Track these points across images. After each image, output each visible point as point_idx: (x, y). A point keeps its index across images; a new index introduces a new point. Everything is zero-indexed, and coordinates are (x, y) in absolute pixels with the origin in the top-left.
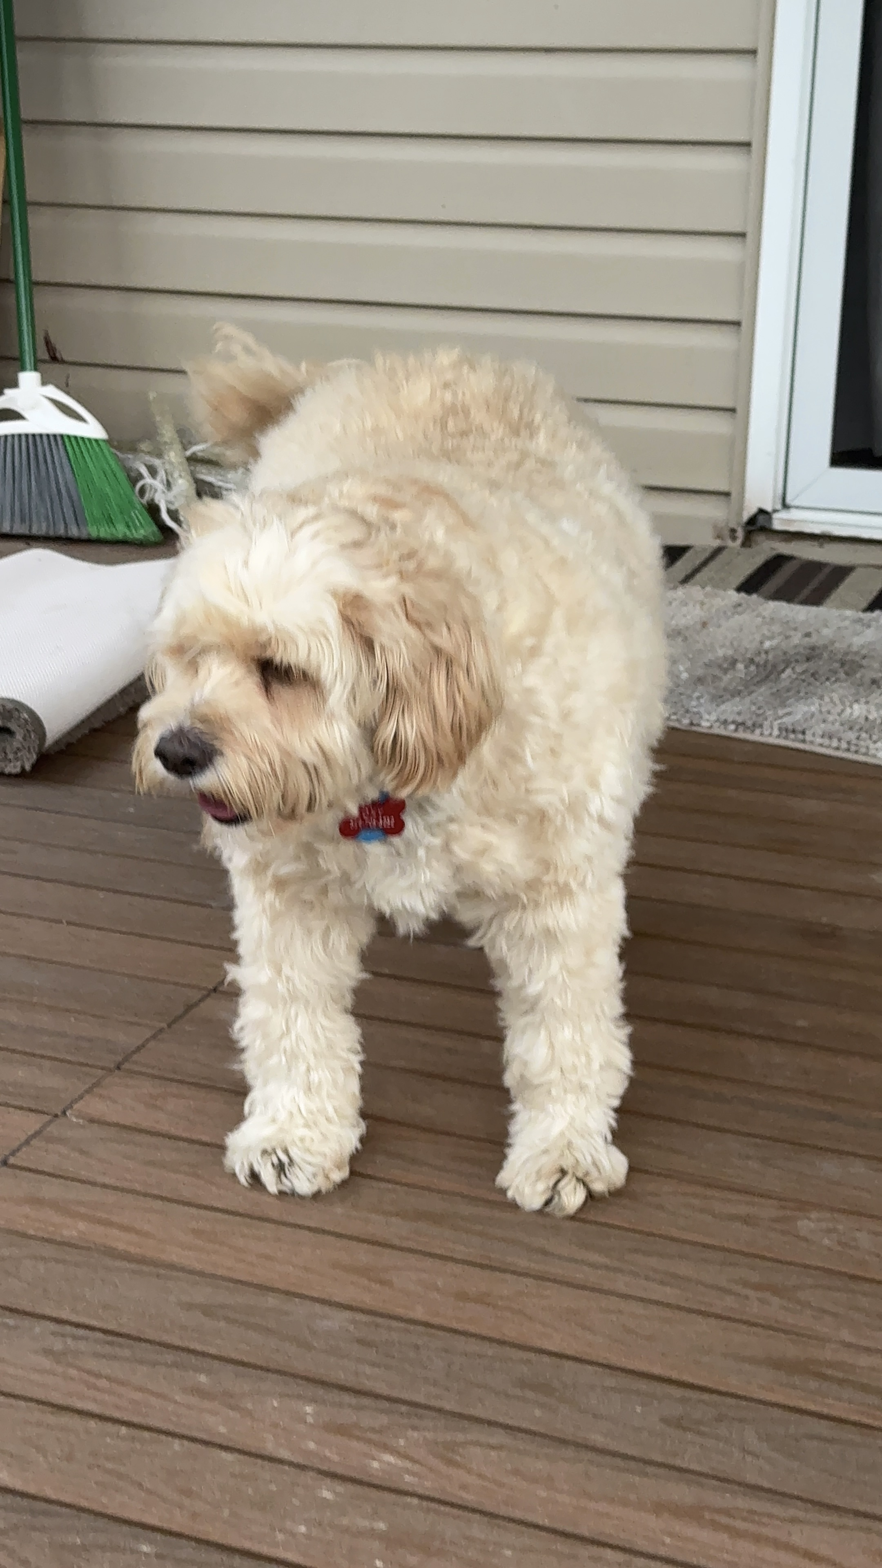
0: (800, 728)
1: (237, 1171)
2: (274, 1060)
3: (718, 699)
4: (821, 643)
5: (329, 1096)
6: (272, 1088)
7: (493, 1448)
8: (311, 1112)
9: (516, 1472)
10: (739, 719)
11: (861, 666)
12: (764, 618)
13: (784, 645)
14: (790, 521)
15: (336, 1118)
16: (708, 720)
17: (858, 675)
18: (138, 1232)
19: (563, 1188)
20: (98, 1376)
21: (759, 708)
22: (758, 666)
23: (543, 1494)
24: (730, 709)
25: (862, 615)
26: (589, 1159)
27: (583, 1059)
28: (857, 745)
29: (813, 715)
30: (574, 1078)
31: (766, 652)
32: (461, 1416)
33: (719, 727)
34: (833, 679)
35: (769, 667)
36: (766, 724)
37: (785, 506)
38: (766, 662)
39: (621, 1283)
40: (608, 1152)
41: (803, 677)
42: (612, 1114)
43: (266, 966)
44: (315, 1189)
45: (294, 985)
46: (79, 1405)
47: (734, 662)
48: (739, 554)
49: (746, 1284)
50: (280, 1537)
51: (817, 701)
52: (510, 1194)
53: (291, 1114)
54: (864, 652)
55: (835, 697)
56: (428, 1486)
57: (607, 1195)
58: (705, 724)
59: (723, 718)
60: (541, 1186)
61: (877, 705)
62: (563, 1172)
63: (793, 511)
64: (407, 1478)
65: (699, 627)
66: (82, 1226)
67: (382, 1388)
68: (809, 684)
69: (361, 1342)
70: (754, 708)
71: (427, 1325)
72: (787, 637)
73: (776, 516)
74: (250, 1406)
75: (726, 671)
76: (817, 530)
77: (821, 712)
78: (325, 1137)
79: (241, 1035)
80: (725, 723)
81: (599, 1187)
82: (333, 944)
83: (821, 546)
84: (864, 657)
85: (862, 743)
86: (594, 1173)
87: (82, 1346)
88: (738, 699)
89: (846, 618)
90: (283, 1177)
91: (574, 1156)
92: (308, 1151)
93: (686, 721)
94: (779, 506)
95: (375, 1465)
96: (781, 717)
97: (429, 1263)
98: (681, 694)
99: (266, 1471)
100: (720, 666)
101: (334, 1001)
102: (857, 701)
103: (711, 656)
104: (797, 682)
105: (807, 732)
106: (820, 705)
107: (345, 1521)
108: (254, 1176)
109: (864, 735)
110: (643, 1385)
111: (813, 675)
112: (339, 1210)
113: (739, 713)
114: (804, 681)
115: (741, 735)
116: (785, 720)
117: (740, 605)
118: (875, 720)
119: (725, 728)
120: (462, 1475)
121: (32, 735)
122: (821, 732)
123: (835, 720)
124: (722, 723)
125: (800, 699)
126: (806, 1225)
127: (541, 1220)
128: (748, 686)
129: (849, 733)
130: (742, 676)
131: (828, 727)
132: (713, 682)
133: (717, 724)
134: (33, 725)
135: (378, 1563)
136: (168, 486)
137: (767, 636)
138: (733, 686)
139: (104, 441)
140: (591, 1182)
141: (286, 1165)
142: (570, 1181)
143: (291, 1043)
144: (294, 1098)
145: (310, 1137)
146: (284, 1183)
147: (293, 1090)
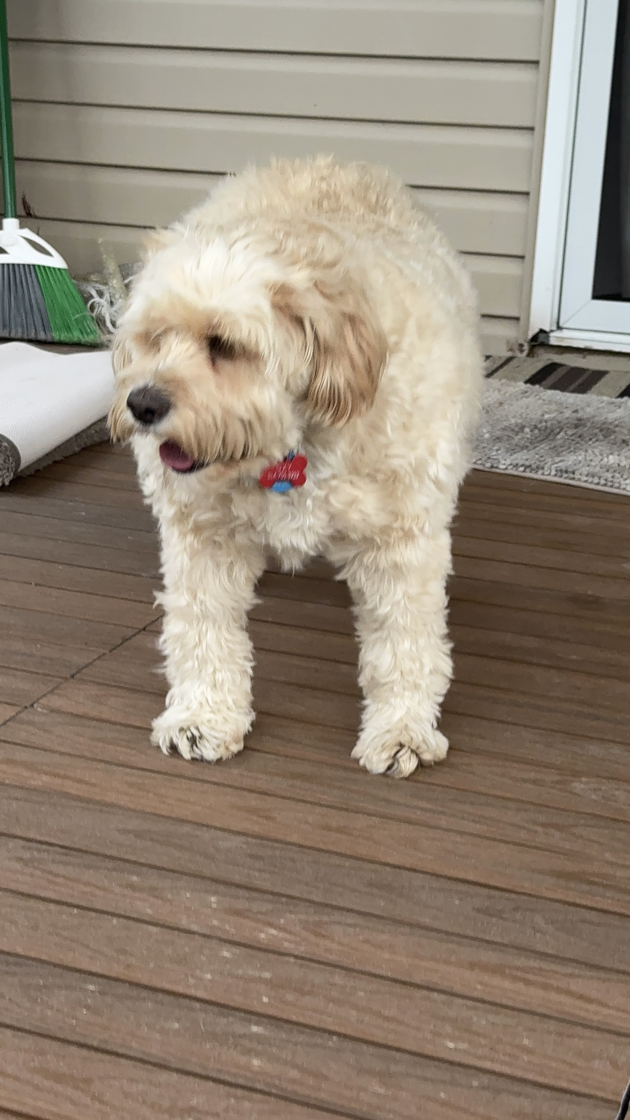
0: (570, 470)
1: (161, 744)
2: (189, 664)
3: (512, 450)
4: (585, 416)
5: (229, 691)
6: (187, 685)
7: (350, 925)
8: (216, 703)
9: (366, 941)
10: (527, 463)
11: (614, 432)
12: (544, 400)
13: (560, 417)
14: (562, 339)
15: (234, 708)
16: (504, 464)
17: (613, 437)
18: (87, 783)
19: (401, 756)
20: (57, 875)
21: (542, 457)
22: (540, 430)
23: (387, 956)
24: (521, 457)
25: (614, 400)
26: (420, 738)
27: (418, 665)
28: (612, 482)
29: (580, 462)
30: (411, 679)
31: (546, 422)
32: (326, 905)
33: (512, 469)
34: (594, 440)
35: (548, 431)
36: (546, 467)
37: (559, 328)
38: (546, 427)
39: (444, 821)
40: (434, 735)
41: (573, 438)
42: (438, 708)
43: (185, 593)
44: (218, 756)
45: (205, 605)
46: (43, 894)
47: (522, 428)
48: (525, 361)
49: (535, 823)
50: (192, 981)
51: (583, 453)
52: (362, 762)
53: (201, 704)
54: (617, 422)
55: (597, 451)
56: (301, 950)
57: (433, 763)
58: (502, 467)
59: (515, 462)
60: (385, 755)
61: (626, 457)
62: (402, 746)
63: (564, 330)
64: (286, 944)
65: (496, 405)
66: (45, 778)
67: (267, 886)
68: (577, 443)
69: (251, 856)
70: (537, 456)
71: (301, 846)
72: (561, 413)
73: (552, 334)
74: (170, 896)
75: (517, 433)
76: (582, 345)
77: (586, 460)
78: (225, 720)
79: (165, 646)
80: (516, 466)
81: (427, 757)
82: (236, 576)
83: (584, 357)
84: (617, 426)
85: (615, 480)
86: (424, 747)
87: (45, 855)
88: (525, 451)
89: (602, 402)
90: (195, 747)
91: (409, 735)
92: (213, 729)
93: (488, 465)
94: (554, 328)
95: (263, 936)
96: (557, 463)
97: (301, 806)
98: (484, 448)
99: (181, 940)
100: (513, 430)
101: (235, 621)
102: (612, 454)
103: (506, 424)
104: (568, 441)
105: (576, 472)
106: (585, 455)
107: (240, 972)
108: (174, 748)
109: (617, 475)
110: (461, 887)
111: (580, 436)
112: (235, 771)
113: (527, 460)
114: (573, 440)
115: (528, 474)
116: (560, 464)
117: (526, 392)
118: (625, 466)
119: (517, 470)
120: (328, 943)
121: (10, 458)
122: (586, 473)
123: (596, 465)
124: (514, 466)
125: (569, 453)
126: (578, 786)
127: (384, 780)
128: (533, 443)
129: (606, 474)
130: (529, 436)
131: (591, 470)
132: (508, 440)
133: (511, 467)
134: (11, 451)
135: (264, 999)
136: (111, 304)
137: (546, 413)
138: (522, 444)
139: (64, 270)
140: (421, 753)
141: (198, 739)
142: (407, 752)
143: (202, 652)
144: (203, 692)
145: (215, 720)
146: (195, 752)
147: (203, 687)
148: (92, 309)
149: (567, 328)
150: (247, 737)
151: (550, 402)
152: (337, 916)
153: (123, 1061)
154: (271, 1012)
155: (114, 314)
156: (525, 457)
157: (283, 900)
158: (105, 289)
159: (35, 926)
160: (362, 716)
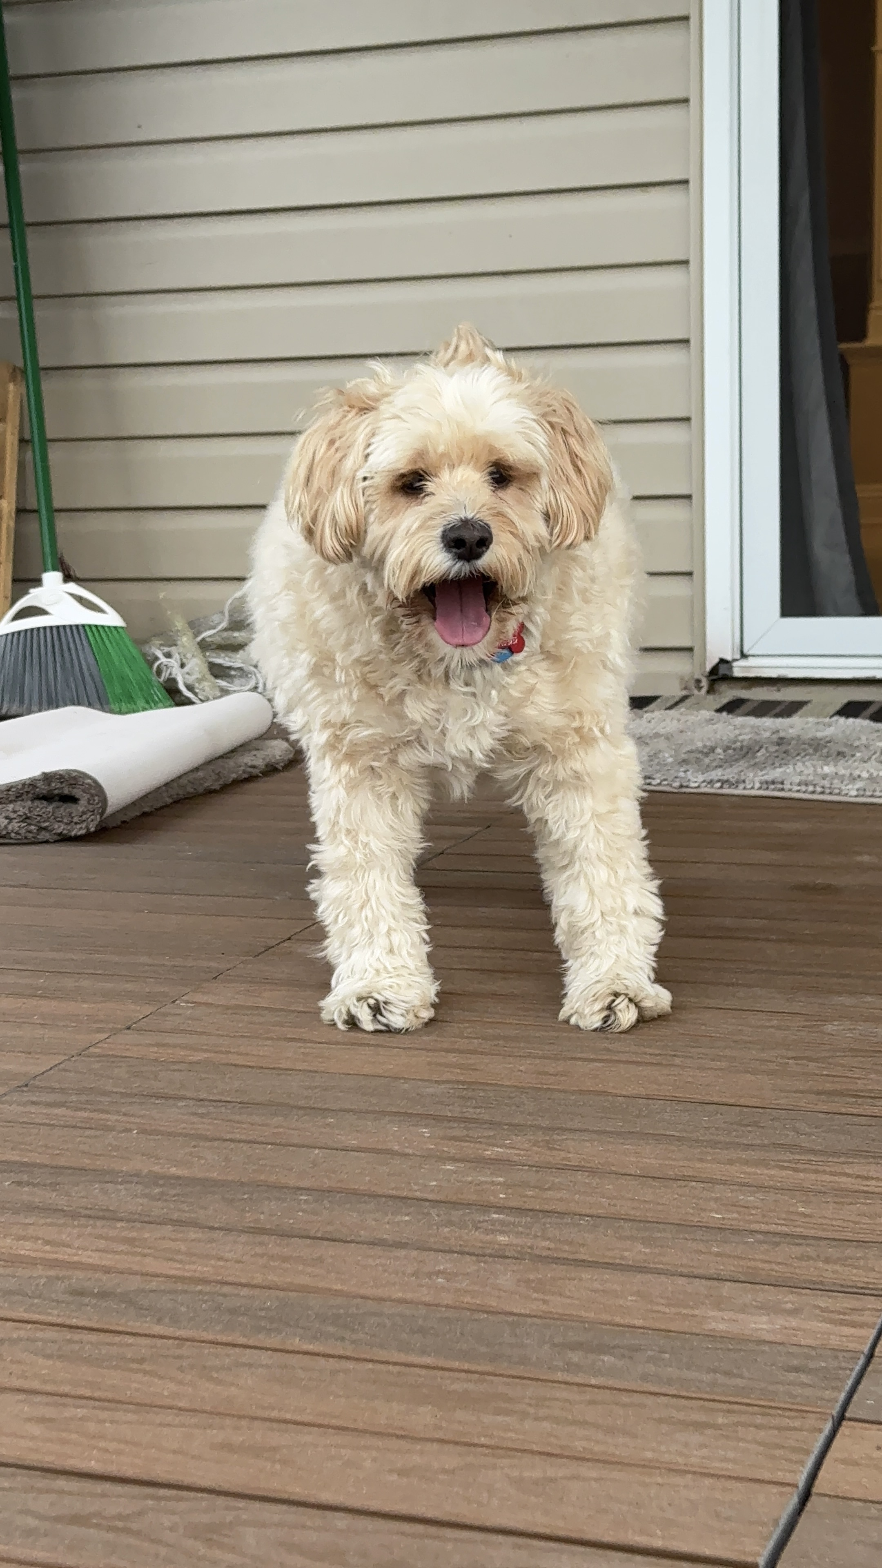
0: (778, 781)
3: (704, 769)
4: (788, 736)
7: (587, 1141)
9: (607, 1151)
10: (725, 778)
11: (827, 747)
12: (737, 725)
13: (757, 738)
14: (749, 668)
16: (696, 783)
17: (825, 751)
18: (256, 1056)
19: (618, 1006)
20: (242, 1123)
21: (741, 772)
22: (734, 749)
23: (634, 1160)
24: (716, 775)
25: (825, 720)
26: (638, 989)
27: (619, 902)
28: (830, 788)
29: (789, 774)
30: (613, 920)
31: (742, 742)
32: (556, 1128)
33: (706, 786)
34: (803, 754)
35: (745, 750)
36: (748, 780)
37: (744, 656)
38: (742, 748)
39: (677, 1061)
40: (653, 987)
41: (776, 754)
42: (652, 958)
44: (407, 1025)
45: (369, 849)
47: (713, 749)
48: (705, 699)
49: (785, 1057)
51: (791, 766)
52: (573, 1021)
54: (828, 739)
55: (807, 763)
56: (537, 1161)
57: (656, 1015)
58: (693, 785)
59: (709, 779)
60: (599, 1006)
62: (617, 994)
63: (750, 658)
64: (518, 1158)
65: (677, 733)
66: (206, 1054)
67: (485, 1118)
68: (783, 758)
69: (463, 1097)
70: (736, 772)
71: (516, 1087)
72: (759, 734)
73: (735, 664)
74: (374, 1130)
75: (707, 755)
76: (773, 674)
77: (795, 771)
78: (410, 985)
80: (711, 782)
81: (647, 1006)
82: (401, 810)
83: (778, 690)
84: (829, 742)
85: (834, 788)
86: (643, 998)
87: (223, 1110)
88: (720, 768)
89: (807, 723)
90: (379, 1016)
91: (624, 985)
92: (397, 993)
93: (676, 784)
94: (738, 656)
96: (761, 777)
97: (510, 1059)
98: (668, 770)
99: (397, 1160)
100: (701, 752)
102: (826, 765)
103: (692, 747)
104: (771, 758)
105: (786, 783)
106: (794, 768)
108: (352, 1022)
109: (836, 781)
111: (785, 752)
113: (723, 776)
114: (777, 757)
115: (727, 791)
116: (764, 777)
117: (712, 720)
118: (844, 775)
119: (712, 787)
120: (561, 1153)
122: (797, 781)
123: (809, 775)
124: (709, 783)
125: (775, 768)
126: (829, 1028)
128: (728, 762)
129: (823, 781)
130: (722, 757)
131: (804, 778)
132: (696, 762)
133: (705, 784)
134: (96, 790)
135: (501, 1196)
136: (182, 666)
137: (740, 735)
138: (714, 764)
139: (122, 628)
140: (641, 1002)
141: (381, 1005)
142: (623, 1001)
143: (373, 910)
144: (378, 959)
145: (398, 984)
146: (379, 1022)
147: (378, 952)
148: (159, 672)
149: (753, 656)
151: (743, 726)
152: (568, 1135)
153: (354, 1245)
154: (509, 1204)
155: (187, 676)
156: (720, 774)
157: (506, 1127)
158: (173, 649)
159: (227, 1159)
160: (565, 979)
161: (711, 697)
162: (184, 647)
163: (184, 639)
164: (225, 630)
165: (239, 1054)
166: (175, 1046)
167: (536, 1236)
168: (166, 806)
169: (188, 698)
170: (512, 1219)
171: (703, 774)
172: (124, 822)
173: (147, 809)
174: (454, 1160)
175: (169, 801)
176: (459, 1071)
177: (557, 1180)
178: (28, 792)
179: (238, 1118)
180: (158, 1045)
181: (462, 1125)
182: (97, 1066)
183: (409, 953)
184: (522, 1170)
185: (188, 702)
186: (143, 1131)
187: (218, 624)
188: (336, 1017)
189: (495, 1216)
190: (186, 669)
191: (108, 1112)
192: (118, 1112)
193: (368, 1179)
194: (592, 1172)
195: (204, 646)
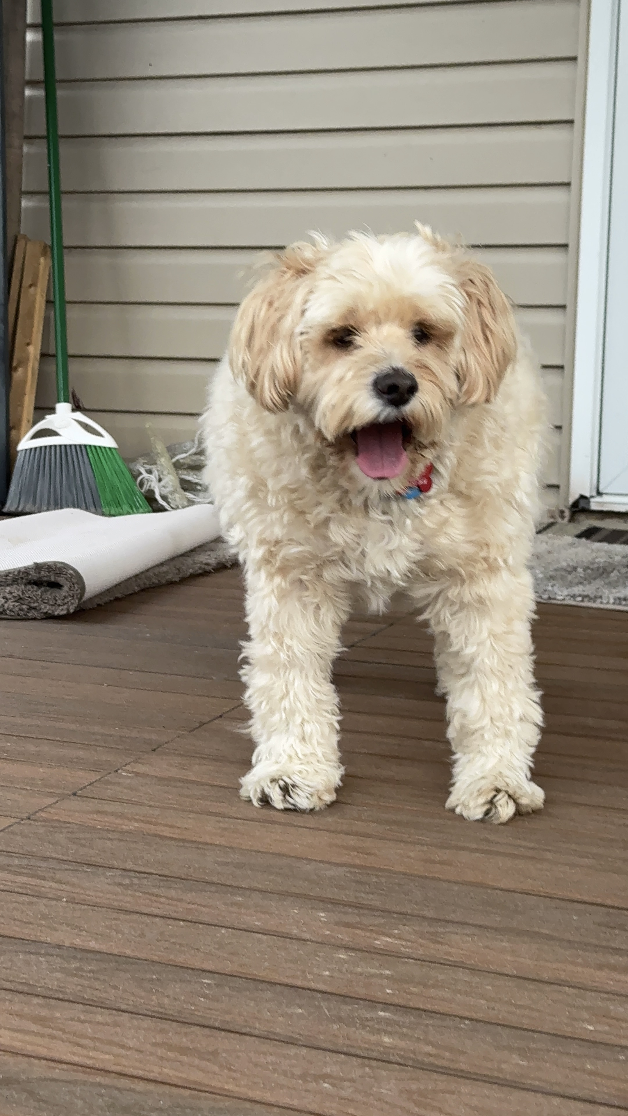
2: (276, 718)
3: (568, 585)
6: (274, 739)
7: (467, 935)
8: (305, 755)
9: (486, 947)
10: (585, 593)
12: (593, 549)
13: (610, 560)
14: (603, 504)
15: (324, 761)
16: (561, 596)
18: (180, 828)
19: (498, 801)
20: (158, 896)
21: (598, 589)
22: (592, 570)
23: (509, 958)
24: (578, 590)
26: (516, 785)
27: (507, 710)
30: (501, 725)
31: (599, 563)
32: (440, 920)
35: (601, 570)
36: (605, 596)
37: (599, 493)
38: (598, 569)
40: (529, 784)
41: (626, 576)
42: (530, 758)
43: (272, 640)
44: (311, 806)
45: (293, 652)
47: (575, 569)
48: (567, 525)
50: (310, 977)
52: (458, 811)
53: (290, 757)
56: (420, 953)
58: (559, 598)
59: (572, 593)
60: (482, 800)
62: (498, 790)
63: (604, 496)
64: (402, 949)
65: (546, 554)
66: (136, 824)
67: (376, 904)
69: (357, 882)
70: (594, 588)
71: (404, 874)
72: (612, 558)
73: (592, 500)
74: (276, 912)
75: (570, 573)
76: (623, 509)
78: (316, 771)
79: (251, 701)
80: (574, 597)
81: (524, 802)
82: (322, 619)
83: (625, 521)
86: (520, 793)
87: (144, 881)
88: (581, 585)
90: (288, 797)
91: (505, 781)
92: (306, 778)
93: (545, 596)
94: (594, 493)
95: (378, 943)
96: (615, 593)
97: (400, 845)
99: (294, 945)
100: (565, 570)
101: (321, 670)
103: (558, 566)
104: (622, 578)
107: (359, 970)
108: (265, 800)
110: (576, 906)
112: (329, 819)
113: (584, 591)
115: (586, 604)
116: (618, 594)
117: (573, 544)
119: (575, 600)
120: (445, 948)
121: (76, 585)
124: (572, 597)
127: (482, 825)
128: (587, 580)
130: (582, 575)
132: (561, 579)
133: (569, 597)
134: (77, 579)
135: (388, 991)
136: (160, 480)
137: (597, 557)
138: (577, 580)
139: (114, 449)
140: (519, 798)
141: (290, 787)
142: (503, 797)
143: (290, 703)
144: (292, 745)
145: (307, 771)
146: (288, 801)
147: (292, 740)
148: (141, 485)
149: (607, 494)
150: (338, 790)
151: (598, 551)
152: (451, 928)
153: (248, 1038)
154: (396, 1001)
155: (163, 489)
156: (581, 589)
157: (395, 916)
158: (153, 468)
159: (142, 935)
160: (453, 770)
161: (571, 525)
162: (162, 465)
163: (163, 460)
164: (195, 454)
165: (166, 825)
166: (112, 814)
167: (418, 1039)
168: (135, 593)
169: (162, 506)
170: (395, 1018)
171: (567, 588)
172: (99, 605)
173: (119, 595)
174: (347, 948)
175: (137, 589)
176: (356, 853)
177: (441, 977)
178: (22, 578)
179: (155, 891)
180: (98, 812)
181: (356, 911)
182: (41, 830)
183: (318, 743)
184: (407, 963)
185: (162, 509)
186: (72, 901)
187: (190, 449)
188: (251, 796)
189: (382, 1014)
190: (162, 483)
191: (44, 878)
192: (53, 879)
193: (266, 964)
194: (473, 970)
195: (178, 466)
